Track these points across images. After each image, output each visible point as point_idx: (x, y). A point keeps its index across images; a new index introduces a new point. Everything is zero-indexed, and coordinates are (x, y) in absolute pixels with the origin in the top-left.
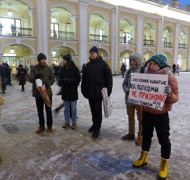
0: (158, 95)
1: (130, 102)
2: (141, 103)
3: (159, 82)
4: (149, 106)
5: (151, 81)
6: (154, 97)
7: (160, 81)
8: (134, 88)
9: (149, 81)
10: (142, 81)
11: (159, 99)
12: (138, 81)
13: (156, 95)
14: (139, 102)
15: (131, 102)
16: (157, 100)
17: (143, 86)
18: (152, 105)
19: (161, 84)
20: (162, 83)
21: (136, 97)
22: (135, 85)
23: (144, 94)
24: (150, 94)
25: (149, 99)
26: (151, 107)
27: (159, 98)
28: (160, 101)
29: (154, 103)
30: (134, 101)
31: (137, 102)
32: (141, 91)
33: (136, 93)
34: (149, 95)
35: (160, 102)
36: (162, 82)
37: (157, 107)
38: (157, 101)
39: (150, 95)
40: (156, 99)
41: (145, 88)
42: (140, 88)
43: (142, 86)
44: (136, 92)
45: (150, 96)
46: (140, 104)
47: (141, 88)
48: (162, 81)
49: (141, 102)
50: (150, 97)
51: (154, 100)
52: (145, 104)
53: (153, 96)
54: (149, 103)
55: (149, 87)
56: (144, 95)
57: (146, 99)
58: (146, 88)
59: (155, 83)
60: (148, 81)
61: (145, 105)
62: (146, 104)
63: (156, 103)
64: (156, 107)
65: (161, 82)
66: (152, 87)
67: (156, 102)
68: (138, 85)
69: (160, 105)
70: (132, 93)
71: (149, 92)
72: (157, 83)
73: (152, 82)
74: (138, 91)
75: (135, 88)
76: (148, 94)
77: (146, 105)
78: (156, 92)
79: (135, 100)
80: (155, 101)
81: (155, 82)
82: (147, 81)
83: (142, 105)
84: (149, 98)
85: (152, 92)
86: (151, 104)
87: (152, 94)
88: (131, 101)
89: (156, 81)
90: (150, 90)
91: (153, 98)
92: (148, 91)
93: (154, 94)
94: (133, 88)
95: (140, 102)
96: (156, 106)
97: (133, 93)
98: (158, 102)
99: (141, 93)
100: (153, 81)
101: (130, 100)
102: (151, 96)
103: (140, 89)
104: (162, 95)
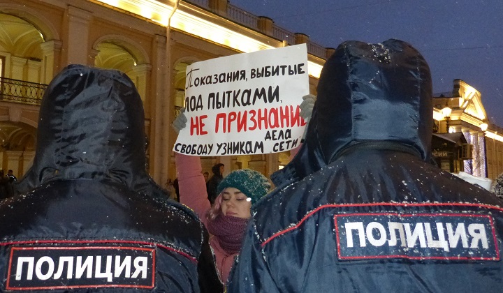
0: (281, 108)
2: (222, 151)
3: (281, 69)
4: (251, 151)
5: (252, 74)
6: (265, 119)
7: (286, 66)
8: (198, 107)
9: (248, 75)
10: (224, 80)
11: (285, 120)
12: (210, 82)
13: (273, 110)
14: (215, 148)
16: (278, 126)
17: (229, 93)
18: (260, 146)
19: (290, 74)
20: (290, 70)
21: (206, 133)
22: (200, 97)
23: (232, 117)
24: (253, 112)
25: (251, 129)
26: (259, 152)
27: (282, 117)
28: (288, 126)
29: (268, 137)
30: (196, 148)
31: (208, 149)
32: (222, 111)
33: (204, 121)
34: (249, 116)
35: (290, 128)
36: (293, 69)
37: (281, 147)
38: (278, 130)
39: (252, 115)
40: (273, 124)
41: (235, 98)
42: (218, 103)
43: (226, 95)
44: (206, 117)
45: (252, 119)
46: (219, 154)
47: (221, 100)
48: (290, 67)
49: (224, 146)
50: (254, 121)
51: (266, 128)
52: (236, 149)
53: (263, 116)
54: (250, 143)
55: (249, 92)
56: (234, 119)
57: (239, 130)
58: (239, 99)
59: (266, 76)
60: (244, 76)
61: (236, 154)
62: (242, 146)
63: (274, 135)
64: (278, 148)
65: (287, 69)
66: (257, 90)
67: (274, 131)
68: (212, 95)
69: (290, 136)
70: (192, 127)
71: (248, 108)
72: (276, 72)
73: (258, 73)
74: (212, 113)
75: (201, 107)
76: (246, 112)
77: (242, 150)
78: (271, 101)
79: (201, 146)
80: (271, 130)
81: (266, 72)
82: (240, 76)
83: (226, 154)
84: (250, 124)
85: (260, 104)
86: (257, 143)
87: (260, 111)
88: (183, 149)
89: (270, 70)
90: (251, 101)
91: (263, 122)
92: (244, 105)
93: (266, 110)
94: (192, 110)
95: (220, 147)
96: (277, 144)
97: (197, 126)
98: (281, 132)
99: (223, 115)
100: (260, 71)
101: (179, 148)
102: (256, 118)
103: (218, 105)
104: (291, 107)
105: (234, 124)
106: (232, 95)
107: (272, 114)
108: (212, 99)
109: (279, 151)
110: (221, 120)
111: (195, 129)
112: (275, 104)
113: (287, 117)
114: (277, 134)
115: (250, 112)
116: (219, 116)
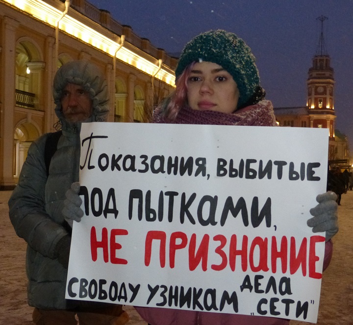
0: (274, 238)
1: (77, 298)
2: (158, 299)
3: (275, 168)
4: (214, 306)
5: (220, 168)
6: (243, 253)
8: (107, 211)
9: (211, 167)
10: (161, 170)
11: (279, 261)
12: (132, 168)
13: (257, 240)
14: (144, 293)
15: (88, 299)
16: (266, 269)
17: (172, 194)
18: (233, 299)
21: (124, 262)
22: (112, 192)
23: (179, 241)
24: (220, 238)
25: (215, 267)
26: (228, 309)
27: (275, 255)
28: (284, 271)
29: (246, 284)
30: (106, 288)
31: (130, 294)
32: (156, 226)
33: (119, 239)
34: (213, 245)
35: (288, 274)
36: (297, 169)
37: (273, 308)
38: (267, 275)
39: (219, 243)
40: (256, 263)
41: (185, 208)
42: (149, 210)
43: (166, 199)
44: (124, 232)
45: (219, 251)
46: (153, 304)
47: (154, 205)
49: (161, 290)
50: (223, 255)
51: (244, 268)
52: (185, 299)
53: (239, 247)
54: (212, 292)
55: (214, 201)
56: (182, 246)
57: (192, 267)
58: (193, 209)
59: (248, 177)
60: (202, 169)
61: (185, 307)
62: (197, 296)
63: (257, 284)
64: (265, 307)
66: (230, 200)
67: (258, 277)
68: (135, 194)
69: (288, 291)
70: (94, 245)
71: (212, 231)
72: (266, 172)
73: (232, 169)
74: (139, 228)
75: (115, 212)
76: (206, 238)
77: (196, 303)
78: (256, 224)
79: (114, 284)
80: (252, 275)
81: (249, 170)
82: (195, 168)
83: (167, 306)
84: (214, 258)
85: (234, 226)
86: (226, 294)
87: (234, 238)
88: (82, 289)
89: (255, 166)
90: (218, 217)
91: (239, 258)
92: (204, 223)
93: (245, 239)
94: (97, 214)
95: (153, 291)
96: (264, 301)
97: (103, 244)
98: (272, 281)
99: (161, 235)
100: (236, 166)
101: (76, 288)
102: (226, 249)
103: (150, 215)
104: (293, 239)
105: (182, 255)
106: (177, 200)
107: (257, 248)
108: (136, 201)
109: (269, 315)
110: (156, 243)
111: (100, 251)
112: (262, 231)
113: (283, 255)
114: (263, 284)
115: (216, 238)
116: (152, 235)
